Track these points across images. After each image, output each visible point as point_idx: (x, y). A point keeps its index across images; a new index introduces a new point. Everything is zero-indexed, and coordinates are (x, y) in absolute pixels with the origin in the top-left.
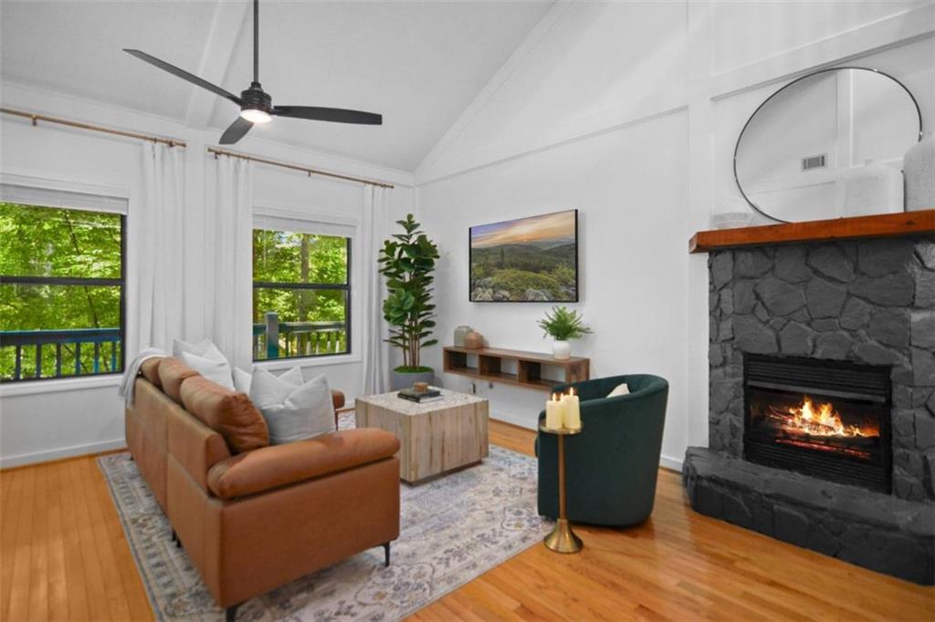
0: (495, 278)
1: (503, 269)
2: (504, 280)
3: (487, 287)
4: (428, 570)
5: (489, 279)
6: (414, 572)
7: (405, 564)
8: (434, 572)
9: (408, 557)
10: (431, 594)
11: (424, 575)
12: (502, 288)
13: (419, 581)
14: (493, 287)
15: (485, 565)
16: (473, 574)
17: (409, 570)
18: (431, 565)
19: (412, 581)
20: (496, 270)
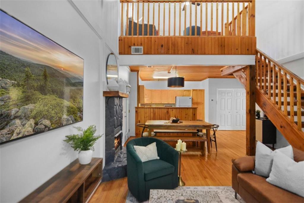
0: (37, 105)
1: (46, 94)
2: (46, 108)
3: (27, 118)
4: (223, 192)
5: (30, 106)
6: (227, 194)
7: (230, 197)
8: (222, 191)
9: (228, 198)
10: (225, 188)
11: (225, 191)
12: (44, 117)
13: (227, 191)
14: (34, 118)
15: (206, 187)
16: (211, 187)
17: (229, 194)
18: (222, 193)
19: (229, 192)
20: (38, 95)
